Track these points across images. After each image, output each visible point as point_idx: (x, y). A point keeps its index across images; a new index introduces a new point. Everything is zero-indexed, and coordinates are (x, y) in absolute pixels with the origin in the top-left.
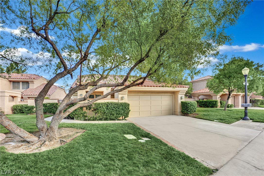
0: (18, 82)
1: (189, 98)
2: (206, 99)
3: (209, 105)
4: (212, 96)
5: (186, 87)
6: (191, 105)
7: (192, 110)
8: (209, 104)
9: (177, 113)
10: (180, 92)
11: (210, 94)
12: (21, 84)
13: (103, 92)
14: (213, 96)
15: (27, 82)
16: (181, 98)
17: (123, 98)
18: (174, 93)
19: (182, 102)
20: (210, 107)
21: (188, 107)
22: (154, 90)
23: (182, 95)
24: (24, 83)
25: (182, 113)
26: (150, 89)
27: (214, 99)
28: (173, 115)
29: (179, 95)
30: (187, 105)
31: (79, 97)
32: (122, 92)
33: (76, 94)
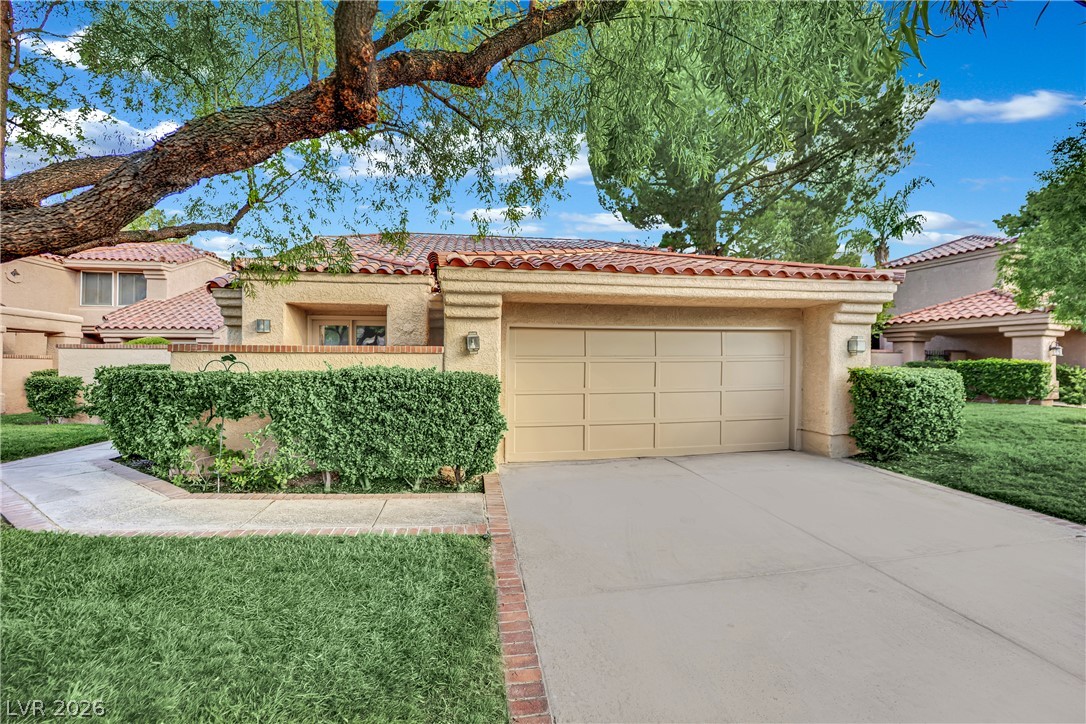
0: (106, 274)
2: (964, 355)
4: (1009, 340)
6: (929, 396)
7: (934, 429)
9: (818, 439)
10: (846, 307)
11: (997, 327)
12: (115, 281)
13: (386, 307)
14: (1014, 341)
15: (138, 274)
16: (850, 350)
17: (473, 346)
19: (856, 377)
20: (998, 397)
21: (904, 409)
22: (670, 292)
23: (855, 328)
24: (129, 278)
25: (853, 440)
26: (643, 291)
27: (1020, 355)
28: (791, 449)
29: (835, 328)
30: (896, 397)
31: (247, 340)
32: (465, 306)
33: (234, 322)
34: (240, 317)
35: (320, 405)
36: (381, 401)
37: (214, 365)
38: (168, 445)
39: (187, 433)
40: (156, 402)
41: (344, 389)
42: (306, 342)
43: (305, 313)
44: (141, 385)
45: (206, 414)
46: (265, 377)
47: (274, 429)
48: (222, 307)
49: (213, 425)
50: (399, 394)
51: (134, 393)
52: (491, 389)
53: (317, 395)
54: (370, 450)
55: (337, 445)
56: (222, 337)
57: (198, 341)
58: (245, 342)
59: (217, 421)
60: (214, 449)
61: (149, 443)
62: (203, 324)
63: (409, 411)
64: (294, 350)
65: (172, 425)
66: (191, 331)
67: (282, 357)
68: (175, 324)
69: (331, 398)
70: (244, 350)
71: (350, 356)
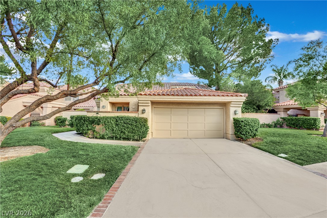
1: (270, 113)
3: (304, 126)
5: (241, 96)
7: (249, 132)
8: (303, 123)
9: (228, 135)
10: (232, 103)
13: (129, 103)
16: (235, 113)
18: (224, 105)
19: (235, 120)
21: (241, 128)
23: (237, 108)
25: (235, 136)
26: (181, 100)
27: (312, 116)
28: (224, 138)
29: (231, 108)
30: (240, 124)
31: (101, 110)
32: (142, 103)
33: (98, 106)
34: (100, 105)
35: (113, 122)
36: (124, 122)
37: (95, 115)
38: (86, 130)
39: (90, 128)
40: (84, 122)
41: (117, 119)
42: (113, 110)
43: (113, 104)
44: (82, 118)
45: (93, 124)
46: (103, 117)
47: (105, 127)
48: (96, 103)
49: (94, 126)
50: (127, 121)
51: (81, 120)
52: (146, 120)
53: (112, 121)
54: (122, 132)
55: (116, 130)
56: (96, 109)
57: (90, 110)
58: (100, 110)
59: (95, 126)
60: (94, 131)
61: (83, 129)
62: (91, 106)
63: (129, 124)
64: (109, 112)
65: (87, 126)
66: (89, 107)
67: (107, 113)
68: (85, 105)
69: (115, 121)
70: (100, 112)
71: (120, 113)
